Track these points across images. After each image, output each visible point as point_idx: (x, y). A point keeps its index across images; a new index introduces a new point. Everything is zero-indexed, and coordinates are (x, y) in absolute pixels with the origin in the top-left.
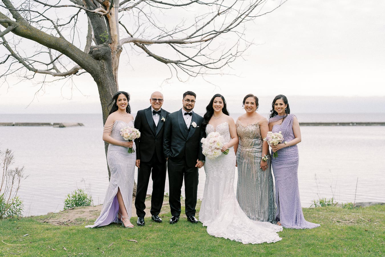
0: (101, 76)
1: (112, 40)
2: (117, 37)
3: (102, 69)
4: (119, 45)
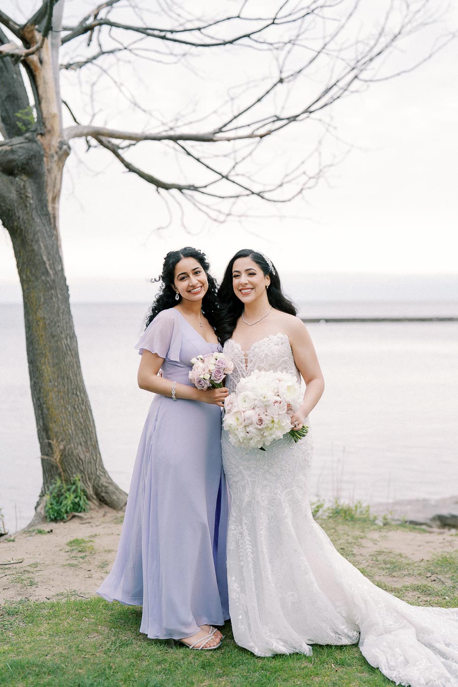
0: (20, 213)
1: (45, 127)
2: (57, 120)
3: (22, 196)
4: (61, 139)
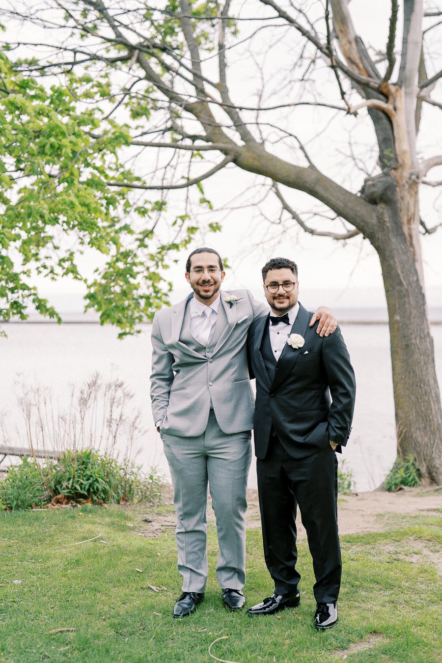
1: (398, 162)
2: (408, 155)
3: (381, 221)
4: (413, 171)
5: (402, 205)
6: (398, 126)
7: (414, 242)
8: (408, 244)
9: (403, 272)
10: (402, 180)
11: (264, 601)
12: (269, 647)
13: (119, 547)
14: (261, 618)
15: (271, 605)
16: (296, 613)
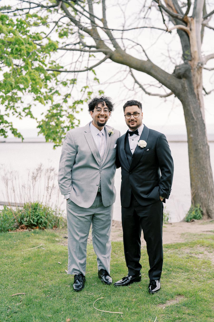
1: (192, 57)
2: (197, 54)
3: (183, 87)
4: (199, 61)
5: (194, 79)
6: (192, 38)
7: (200, 98)
8: (197, 98)
9: (194, 113)
10: (194, 66)
11: (123, 279)
12: (124, 303)
13: (50, 251)
14: (121, 288)
15: (126, 281)
16: (139, 285)
